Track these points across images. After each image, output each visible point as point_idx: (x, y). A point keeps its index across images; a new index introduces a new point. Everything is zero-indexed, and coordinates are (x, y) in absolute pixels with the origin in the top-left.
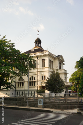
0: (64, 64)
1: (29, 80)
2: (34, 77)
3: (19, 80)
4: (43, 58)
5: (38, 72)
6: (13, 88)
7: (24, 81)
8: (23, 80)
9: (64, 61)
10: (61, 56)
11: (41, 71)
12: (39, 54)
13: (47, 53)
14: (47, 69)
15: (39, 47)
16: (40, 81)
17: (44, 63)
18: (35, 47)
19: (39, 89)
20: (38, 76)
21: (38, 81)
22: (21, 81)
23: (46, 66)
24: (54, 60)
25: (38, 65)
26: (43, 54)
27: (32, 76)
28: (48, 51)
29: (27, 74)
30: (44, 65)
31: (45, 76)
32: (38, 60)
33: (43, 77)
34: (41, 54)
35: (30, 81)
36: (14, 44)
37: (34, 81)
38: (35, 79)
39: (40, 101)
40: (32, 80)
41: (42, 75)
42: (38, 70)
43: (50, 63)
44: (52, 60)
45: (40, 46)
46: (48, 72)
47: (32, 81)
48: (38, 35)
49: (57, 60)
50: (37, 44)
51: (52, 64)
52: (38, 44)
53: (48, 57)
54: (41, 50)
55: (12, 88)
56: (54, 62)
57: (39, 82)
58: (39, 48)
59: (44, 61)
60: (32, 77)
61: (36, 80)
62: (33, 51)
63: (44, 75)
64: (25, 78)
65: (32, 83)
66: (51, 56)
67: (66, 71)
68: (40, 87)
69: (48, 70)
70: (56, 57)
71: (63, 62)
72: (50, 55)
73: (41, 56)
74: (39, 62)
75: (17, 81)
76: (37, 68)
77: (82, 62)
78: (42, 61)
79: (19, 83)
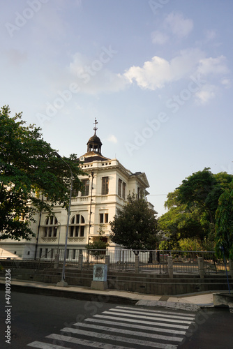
0: (147, 193)
1: (70, 223)
2: (82, 217)
3: (47, 223)
4: (104, 175)
5: (91, 204)
7: (59, 224)
8: (56, 221)
9: (148, 186)
10: (144, 175)
11: (98, 202)
12: (95, 165)
13: (114, 164)
14: (114, 199)
15: (96, 153)
16: (95, 225)
17: (107, 185)
18: (87, 154)
19: (91, 242)
20: (91, 213)
21: (90, 226)
22: (51, 225)
23: (110, 193)
24: (128, 181)
25: (93, 188)
26: (105, 166)
27: (77, 213)
28: (117, 160)
29: (67, 206)
30: (105, 190)
31: (107, 215)
32: (93, 177)
33: (103, 218)
34: (100, 166)
35: (73, 225)
37: (80, 224)
38: (83, 221)
40: (78, 222)
41: (101, 212)
42: (92, 200)
43: (119, 186)
44: (124, 180)
45: (99, 153)
46: (114, 205)
47: (78, 225)
48: (95, 130)
49: (135, 181)
50: (92, 150)
51: (124, 189)
52: (95, 148)
53: (115, 172)
54: (100, 158)
56: (127, 185)
57: (92, 228)
58: (96, 155)
59: (107, 181)
60: (78, 216)
61: (87, 223)
62: (83, 160)
63: (106, 212)
64: (63, 218)
65: (77, 229)
66: (123, 172)
67: (153, 206)
68: (95, 238)
69: (115, 201)
70: (133, 174)
71: (147, 189)
72: (119, 168)
73: (99, 170)
74: (95, 182)
75: (43, 224)
76: (90, 195)
77: (185, 190)
78: (101, 181)
79: (45, 229)
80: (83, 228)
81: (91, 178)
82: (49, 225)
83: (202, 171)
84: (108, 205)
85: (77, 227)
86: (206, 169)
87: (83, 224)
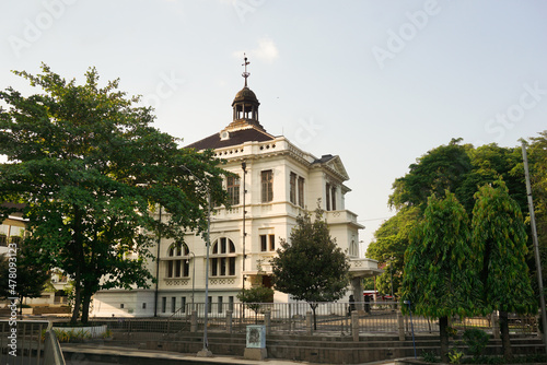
0: (346, 190)
1: (211, 253)
2: (230, 242)
3: (171, 254)
4: (265, 167)
5: (244, 220)
6: (149, 282)
7: (191, 255)
8: (187, 252)
9: (346, 178)
10: (337, 160)
11: (256, 215)
12: (248, 149)
13: (280, 147)
14: (282, 210)
15: (250, 122)
16: (254, 255)
17: (270, 185)
18: (232, 125)
19: (248, 285)
20: (245, 234)
21: (245, 256)
22: (179, 258)
23: (275, 200)
24: (309, 173)
25: (245, 191)
26: (265, 151)
27: (222, 235)
28: (285, 140)
29: (204, 226)
30: (267, 194)
31: (272, 237)
32: (246, 172)
33: (265, 242)
34: (257, 151)
35: (215, 256)
36: (151, 113)
37: (228, 254)
38: (232, 249)
39: (254, 332)
40: (223, 251)
41: (263, 233)
42: (245, 212)
43: (292, 184)
44: (300, 172)
45: (255, 121)
46: (284, 220)
47: (223, 255)
48: (246, 76)
49: (321, 174)
50: (242, 114)
51: (301, 189)
52: (247, 110)
53: (283, 162)
54: (258, 135)
55: (144, 281)
56: (306, 181)
57: (248, 261)
58: (250, 127)
59: (271, 178)
60: (223, 240)
61: (239, 251)
62: (227, 138)
63: (270, 232)
64: (196, 245)
65: (222, 264)
66: (297, 160)
67: (355, 216)
68: (254, 278)
69: (284, 212)
70: (317, 161)
71: (345, 183)
72: (292, 154)
73: (255, 159)
74: (250, 181)
75: (164, 255)
76: (241, 203)
77: (415, 182)
78: (260, 179)
79: (170, 263)
80: (232, 260)
81: (241, 173)
82: (175, 256)
83: (447, 145)
84: (274, 221)
85: (223, 259)
86: (454, 141)
87: (232, 255)
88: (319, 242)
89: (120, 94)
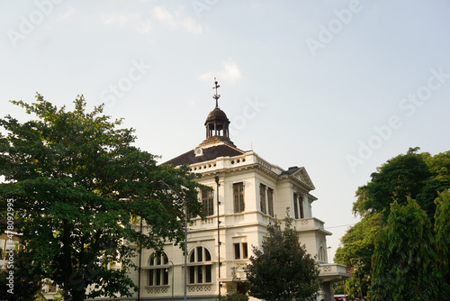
0: (312, 199)
1: (188, 262)
2: (206, 251)
3: (152, 263)
4: (236, 179)
5: (219, 229)
6: (131, 290)
7: (170, 264)
8: (166, 261)
9: (312, 188)
10: (302, 172)
11: (229, 225)
12: (221, 164)
13: (250, 161)
14: (254, 219)
15: (221, 139)
16: (229, 262)
17: (242, 196)
18: (206, 142)
19: (224, 292)
20: (220, 243)
21: (220, 264)
22: (159, 267)
23: (247, 209)
24: (277, 184)
25: (219, 203)
26: (236, 165)
27: (198, 245)
28: (254, 154)
29: (181, 237)
30: (239, 205)
31: (245, 245)
32: (219, 185)
33: (240, 250)
34: (228, 165)
35: (192, 264)
36: (132, 134)
37: (205, 262)
38: (208, 258)
40: (200, 259)
41: (236, 241)
42: (219, 222)
43: (262, 194)
44: (269, 184)
45: (226, 138)
46: (256, 228)
47: (200, 263)
48: (217, 98)
49: (288, 185)
50: (214, 132)
51: (270, 199)
52: (219, 128)
53: (253, 174)
54: (229, 150)
55: (127, 290)
56: (275, 191)
57: (223, 269)
58: (221, 143)
59: (242, 190)
60: (200, 249)
61: (214, 259)
62: (201, 154)
63: (243, 241)
64: (174, 254)
65: (199, 271)
66: (266, 173)
67: (322, 223)
68: (229, 285)
69: (256, 221)
70: (284, 173)
71: (311, 193)
72: (260, 167)
73: (227, 173)
74: (223, 193)
75: (145, 264)
76: (216, 214)
77: (378, 189)
78: (232, 190)
79: (150, 272)
80: (209, 268)
81: (214, 186)
82: (155, 265)
83: (405, 154)
84: (246, 230)
85: (200, 267)
86: (412, 150)
87: (208, 263)
88: (289, 249)
89: (104, 118)
